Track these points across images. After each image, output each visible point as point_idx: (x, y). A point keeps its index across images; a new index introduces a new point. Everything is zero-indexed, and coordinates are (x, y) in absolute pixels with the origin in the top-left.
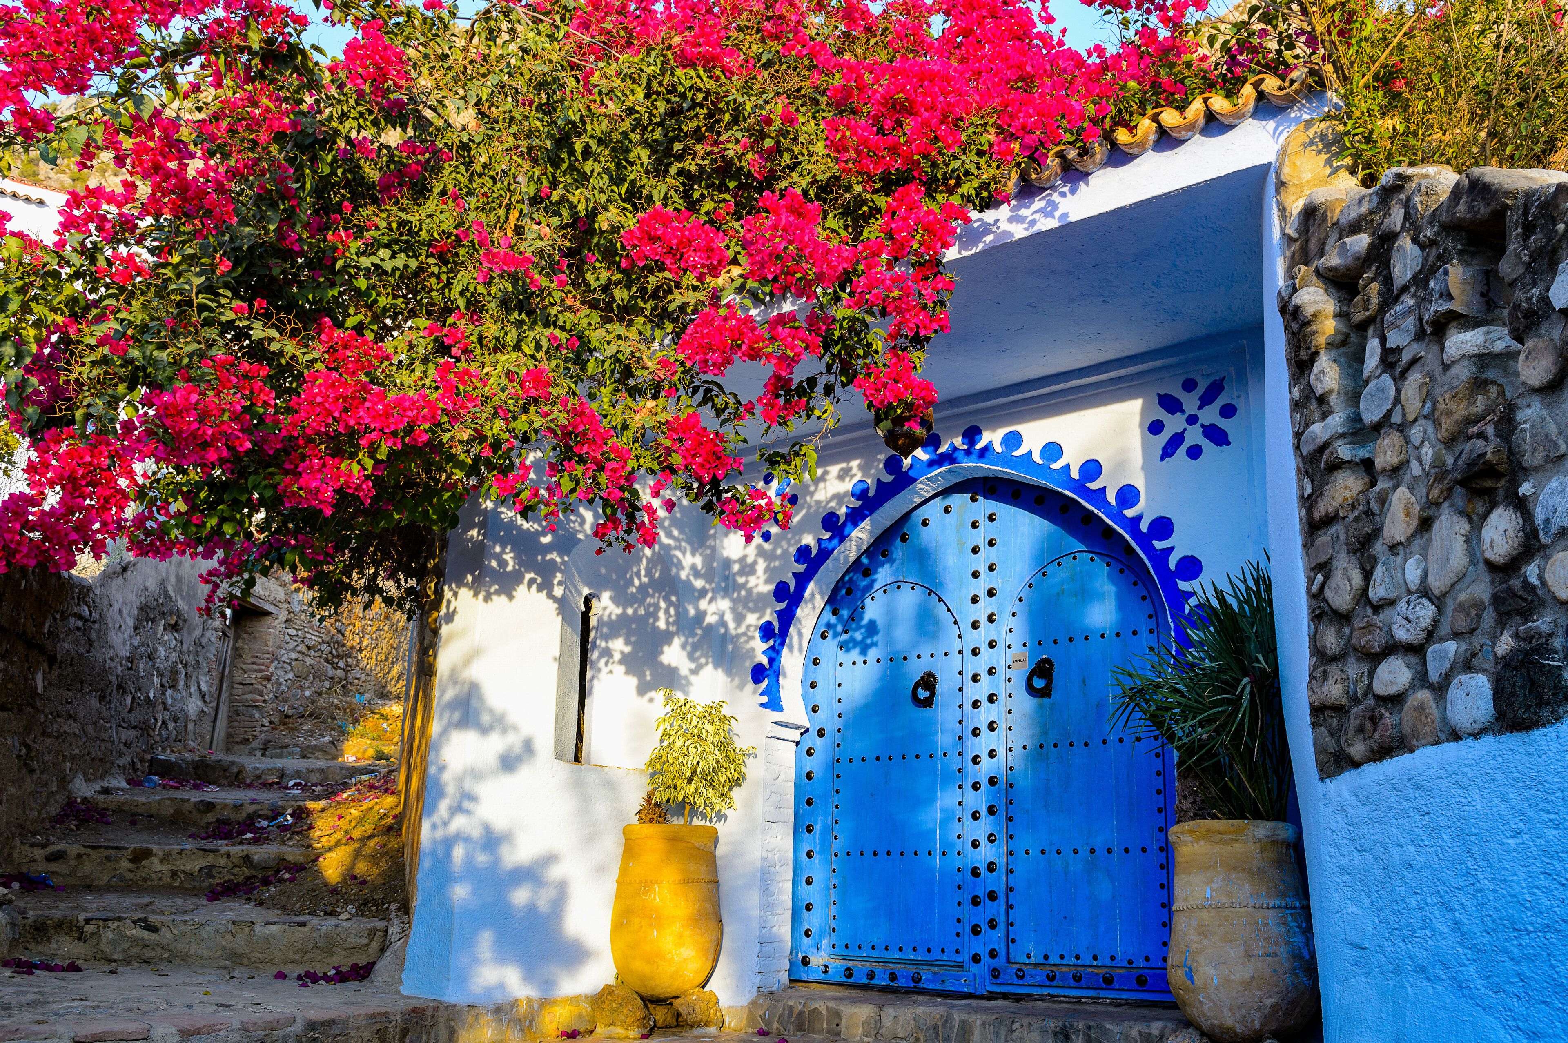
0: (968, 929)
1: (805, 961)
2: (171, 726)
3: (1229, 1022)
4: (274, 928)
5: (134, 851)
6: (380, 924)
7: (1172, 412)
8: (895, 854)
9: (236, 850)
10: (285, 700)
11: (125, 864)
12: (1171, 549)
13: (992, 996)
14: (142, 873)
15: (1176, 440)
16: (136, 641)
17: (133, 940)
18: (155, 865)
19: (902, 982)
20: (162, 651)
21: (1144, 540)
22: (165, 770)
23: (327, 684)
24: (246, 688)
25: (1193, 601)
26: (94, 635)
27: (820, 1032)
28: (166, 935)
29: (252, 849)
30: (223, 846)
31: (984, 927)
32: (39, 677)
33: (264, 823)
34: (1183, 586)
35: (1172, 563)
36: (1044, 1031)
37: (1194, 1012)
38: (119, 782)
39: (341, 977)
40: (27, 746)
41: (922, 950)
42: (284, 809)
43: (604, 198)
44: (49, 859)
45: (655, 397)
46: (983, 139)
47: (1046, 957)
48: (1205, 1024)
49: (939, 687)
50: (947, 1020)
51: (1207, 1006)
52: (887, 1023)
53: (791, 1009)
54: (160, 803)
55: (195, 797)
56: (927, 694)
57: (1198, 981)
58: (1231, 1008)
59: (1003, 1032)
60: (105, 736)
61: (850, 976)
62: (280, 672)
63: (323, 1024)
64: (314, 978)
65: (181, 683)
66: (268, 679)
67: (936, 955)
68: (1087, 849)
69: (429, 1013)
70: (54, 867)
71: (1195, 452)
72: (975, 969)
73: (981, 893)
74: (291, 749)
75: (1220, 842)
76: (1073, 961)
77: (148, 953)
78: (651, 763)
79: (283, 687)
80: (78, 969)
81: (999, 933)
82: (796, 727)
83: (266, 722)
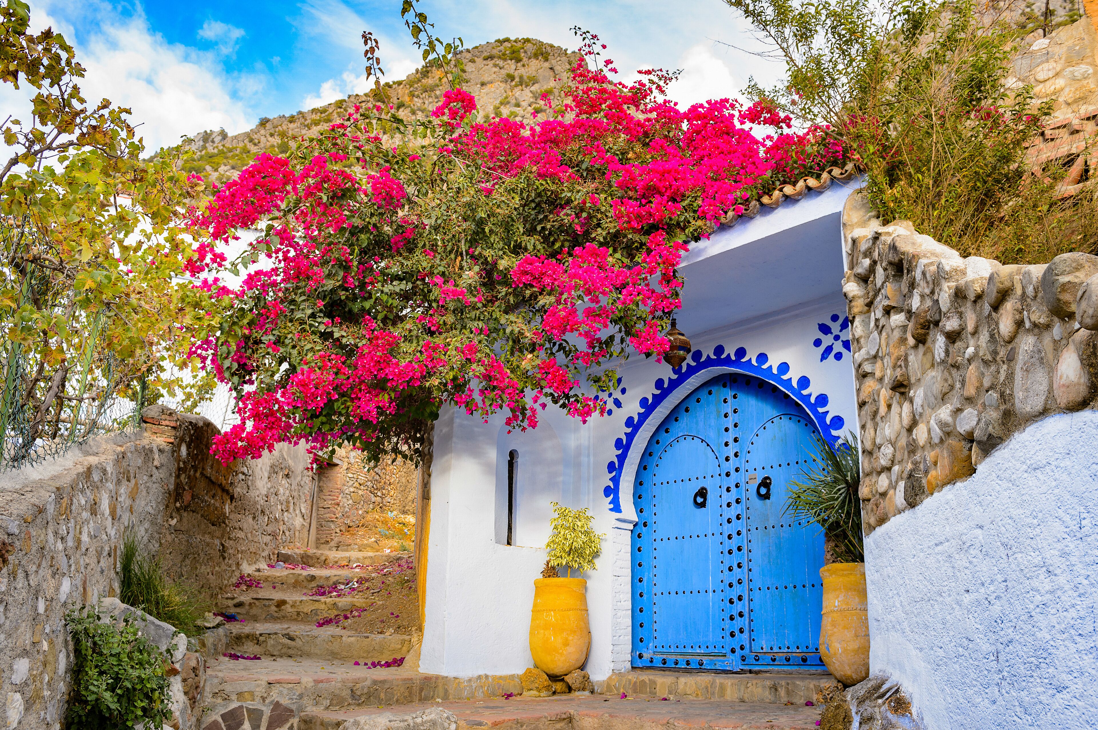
0: (728, 634)
1: (641, 656)
2: (287, 533)
3: (849, 673)
4: (352, 639)
5: (278, 601)
6: (407, 638)
7: (826, 334)
8: (687, 593)
9: (329, 600)
10: (348, 517)
11: (274, 608)
12: (827, 412)
13: (742, 672)
14: (282, 613)
15: (829, 349)
16: (269, 485)
17: (284, 645)
18: (288, 608)
19: (693, 666)
20: (281, 490)
21: (813, 408)
22: (285, 559)
23: (371, 506)
24: (326, 510)
25: (840, 441)
26: (250, 483)
27: (646, 693)
28: (298, 643)
29: (338, 599)
30: (322, 598)
31: (737, 632)
32: (227, 507)
33: (342, 587)
34: (834, 433)
35: (828, 421)
36: (764, 687)
37: (832, 669)
38: (263, 565)
39: (388, 665)
40: (223, 545)
41: (704, 647)
42: (353, 578)
43: (501, 253)
44: (236, 606)
45: (532, 352)
46: (695, 204)
47: (771, 649)
48: (838, 675)
49: (709, 496)
50: (713, 683)
51: (837, 664)
52: (681, 686)
53: (630, 680)
54: (287, 576)
55: (305, 573)
56: (702, 500)
57: (832, 651)
58: (849, 665)
59: (743, 688)
60: (256, 540)
61: (665, 663)
62: (345, 500)
63: (381, 682)
64: (374, 665)
65: (291, 508)
66: (338, 505)
67: (711, 649)
68: (792, 585)
69: (434, 680)
70: (238, 610)
71: (839, 356)
72: (731, 657)
73: (735, 613)
74: (353, 546)
75: (843, 575)
76: (786, 650)
77: (291, 652)
78: (548, 545)
79: (347, 509)
80: (259, 658)
81: (746, 636)
82: (630, 522)
83: (338, 531)
